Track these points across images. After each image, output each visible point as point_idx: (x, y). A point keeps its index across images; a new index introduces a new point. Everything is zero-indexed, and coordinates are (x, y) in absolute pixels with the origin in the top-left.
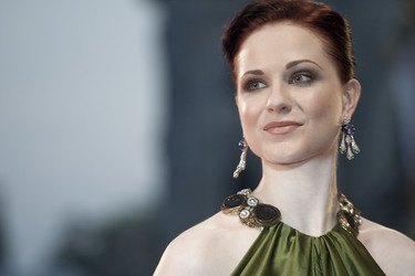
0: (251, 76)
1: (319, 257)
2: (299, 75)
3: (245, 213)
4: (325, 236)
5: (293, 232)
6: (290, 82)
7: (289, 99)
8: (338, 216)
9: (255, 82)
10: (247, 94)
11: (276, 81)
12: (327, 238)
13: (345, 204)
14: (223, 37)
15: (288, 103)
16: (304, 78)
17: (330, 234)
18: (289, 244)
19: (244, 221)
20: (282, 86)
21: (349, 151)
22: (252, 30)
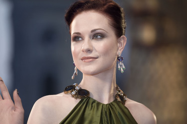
0: (76, 35)
1: (106, 113)
2: (97, 35)
3: (74, 93)
4: (109, 104)
5: (94, 101)
6: (93, 39)
7: (92, 46)
8: (116, 96)
9: (78, 38)
10: (74, 42)
11: (87, 38)
12: (110, 105)
13: (119, 91)
14: (65, 15)
15: (91, 48)
16: (99, 37)
17: (112, 103)
18: (92, 106)
19: (73, 96)
20: (89, 40)
21: (122, 69)
22: (77, 14)
